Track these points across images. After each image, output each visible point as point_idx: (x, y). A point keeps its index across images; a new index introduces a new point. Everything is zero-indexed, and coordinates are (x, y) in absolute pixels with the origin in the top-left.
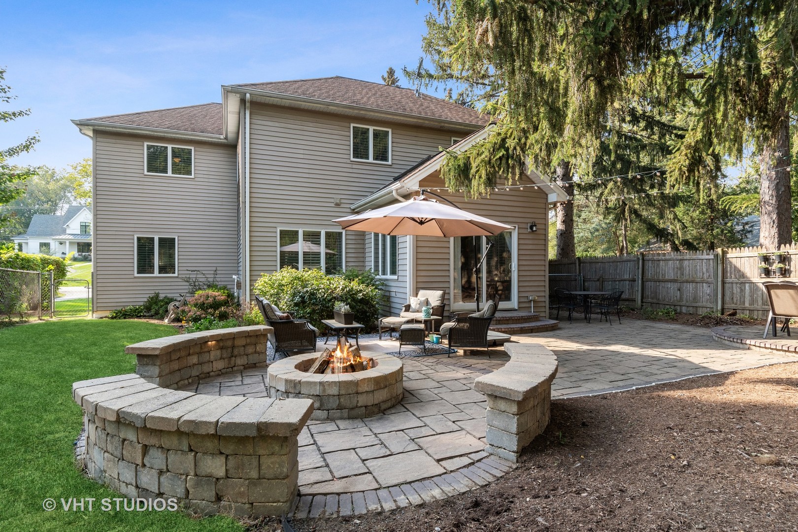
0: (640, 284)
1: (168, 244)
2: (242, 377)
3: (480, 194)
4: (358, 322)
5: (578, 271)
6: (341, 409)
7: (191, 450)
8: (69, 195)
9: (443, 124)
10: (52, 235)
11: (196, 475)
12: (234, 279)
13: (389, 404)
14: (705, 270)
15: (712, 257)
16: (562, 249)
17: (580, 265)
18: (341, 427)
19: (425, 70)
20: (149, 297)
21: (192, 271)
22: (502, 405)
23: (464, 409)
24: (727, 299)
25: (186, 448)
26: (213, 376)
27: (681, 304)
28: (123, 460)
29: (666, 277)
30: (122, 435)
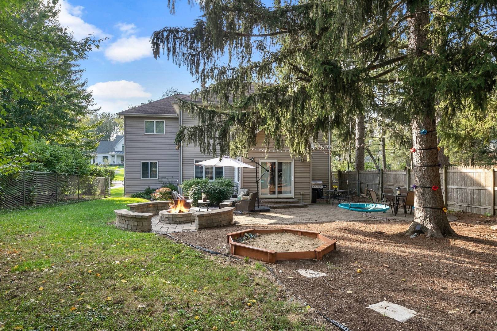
0: (381, 187)
1: (154, 165)
5: (358, 178)
8: (116, 128)
10: (108, 152)
16: (358, 165)
17: (358, 175)
20: (146, 189)
29: (391, 183)
30: (122, 219)
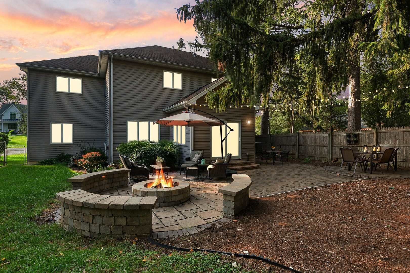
0: (297, 147)
2: (118, 191)
3: (223, 111)
4: (168, 166)
5: (270, 140)
6: (165, 203)
7: (113, 216)
9: (207, 71)
11: (115, 225)
12: (105, 145)
13: (184, 201)
14: (324, 141)
15: (327, 135)
16: (263, 130)
17: (271, 138)
18: (165, 209)
19: (199, 43)
20: (59, 154)
21: (82, 141)
22: (229, 198)
23: (215, 202)
24: (334, 154)
25: (110, 215)
26: (104, 191)
27: (315, 156)
28: (83, 222)
29: (309, 144)
30: (83, 212)
